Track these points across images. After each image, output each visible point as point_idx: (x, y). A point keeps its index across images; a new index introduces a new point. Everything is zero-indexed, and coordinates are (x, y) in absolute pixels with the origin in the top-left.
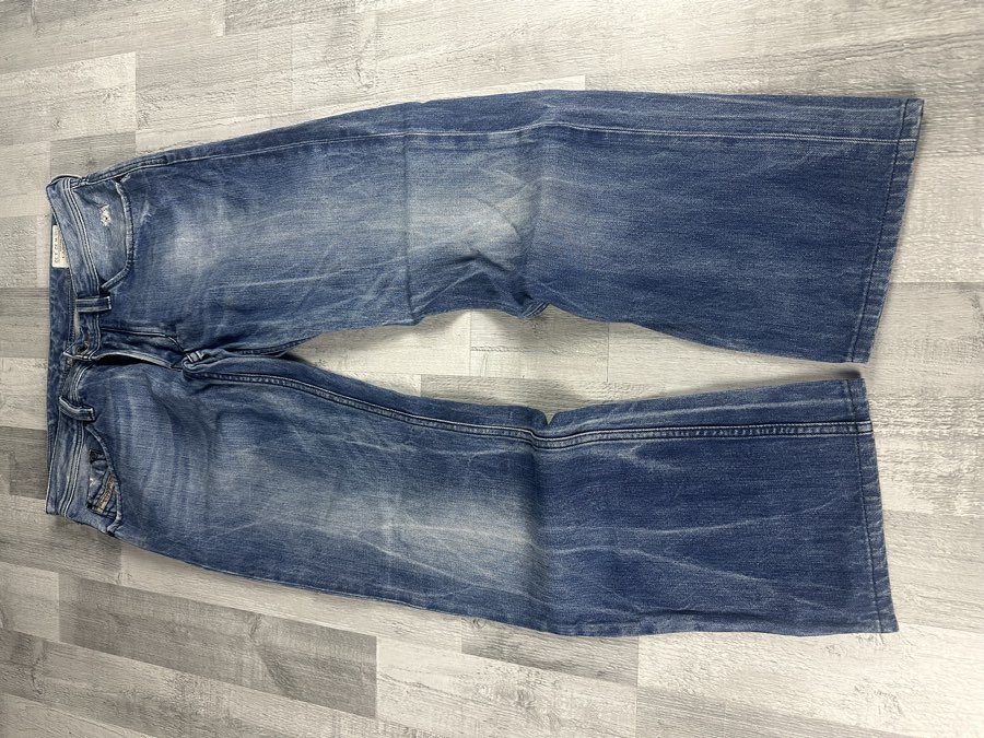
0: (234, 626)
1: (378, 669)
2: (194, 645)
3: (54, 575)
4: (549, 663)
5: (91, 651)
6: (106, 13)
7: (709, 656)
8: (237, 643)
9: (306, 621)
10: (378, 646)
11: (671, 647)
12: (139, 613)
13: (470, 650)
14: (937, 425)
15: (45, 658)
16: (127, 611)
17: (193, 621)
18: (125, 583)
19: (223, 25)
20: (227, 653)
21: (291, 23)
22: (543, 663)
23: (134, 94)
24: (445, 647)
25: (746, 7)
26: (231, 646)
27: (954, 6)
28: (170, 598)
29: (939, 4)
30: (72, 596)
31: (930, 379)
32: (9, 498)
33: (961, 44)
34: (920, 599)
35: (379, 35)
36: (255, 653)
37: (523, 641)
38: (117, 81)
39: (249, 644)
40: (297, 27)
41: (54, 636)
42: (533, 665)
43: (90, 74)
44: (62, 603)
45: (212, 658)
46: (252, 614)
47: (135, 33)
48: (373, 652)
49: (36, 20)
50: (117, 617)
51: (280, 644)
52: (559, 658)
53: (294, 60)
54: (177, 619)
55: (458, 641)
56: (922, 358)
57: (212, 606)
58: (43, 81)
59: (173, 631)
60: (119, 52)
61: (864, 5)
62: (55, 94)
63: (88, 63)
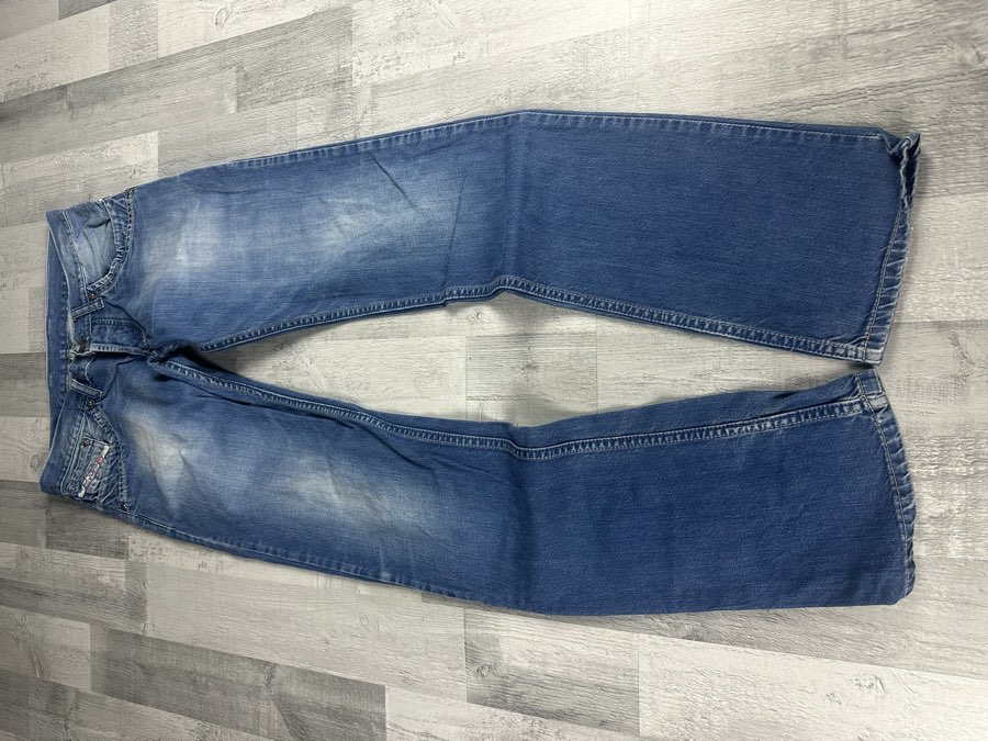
0: (251, 676)
1: (388, 718)
2: (214, 694)
3: (86, 626)
4: (551, 712)
5: (119, 701)
6: (134, 96)
7: (709, 704)
8: (253, 692)
9: (318, 670)
10: (387, 695)
11: (670, 695)
12: (162, 663)
13: (475, 699)
14: (924, 465)
15: (77, 708)
16: (153, 660)
17: (213, 671)
18: (150, 634)
19: (234, 103)
20: (244, 703)
21: (295, 98)
22: (546, 712)
23: (156, 169)
24: (451, 696)
25: (713, 64)
26: (249, 696)
27: (914, 53)
28: (192, 647)
29: (899, 53)
30: (102, 647)
31: (914, 418)
32: (46, 552)
33: (922, 89)
34: (919, 644)
35: (374, 106)
36: (271, 703)
37: (525, 690)
38: (142, 159)
39: (265, 693)
40: (301, 102)
41: (85, 686)
42: (536, 715)
43: (118, 152)
44: (93, 653)
45: (231, 708)
46: (267, 663)
47: (157, 114)
48: (382, 701)
49: (71, 106)
50: (143, 667)
51: (294, 694)
52: (561, 707)
53: (298, 132)
54: (198, 668)
55: (463, 690)
56: (905, 398)
57: (231, 655)
58: (76, 161)
59: (195, 681)
60: (143, 132)
61: (825, 56)
62: (87, 172)
63: (116, 143)
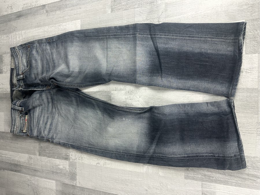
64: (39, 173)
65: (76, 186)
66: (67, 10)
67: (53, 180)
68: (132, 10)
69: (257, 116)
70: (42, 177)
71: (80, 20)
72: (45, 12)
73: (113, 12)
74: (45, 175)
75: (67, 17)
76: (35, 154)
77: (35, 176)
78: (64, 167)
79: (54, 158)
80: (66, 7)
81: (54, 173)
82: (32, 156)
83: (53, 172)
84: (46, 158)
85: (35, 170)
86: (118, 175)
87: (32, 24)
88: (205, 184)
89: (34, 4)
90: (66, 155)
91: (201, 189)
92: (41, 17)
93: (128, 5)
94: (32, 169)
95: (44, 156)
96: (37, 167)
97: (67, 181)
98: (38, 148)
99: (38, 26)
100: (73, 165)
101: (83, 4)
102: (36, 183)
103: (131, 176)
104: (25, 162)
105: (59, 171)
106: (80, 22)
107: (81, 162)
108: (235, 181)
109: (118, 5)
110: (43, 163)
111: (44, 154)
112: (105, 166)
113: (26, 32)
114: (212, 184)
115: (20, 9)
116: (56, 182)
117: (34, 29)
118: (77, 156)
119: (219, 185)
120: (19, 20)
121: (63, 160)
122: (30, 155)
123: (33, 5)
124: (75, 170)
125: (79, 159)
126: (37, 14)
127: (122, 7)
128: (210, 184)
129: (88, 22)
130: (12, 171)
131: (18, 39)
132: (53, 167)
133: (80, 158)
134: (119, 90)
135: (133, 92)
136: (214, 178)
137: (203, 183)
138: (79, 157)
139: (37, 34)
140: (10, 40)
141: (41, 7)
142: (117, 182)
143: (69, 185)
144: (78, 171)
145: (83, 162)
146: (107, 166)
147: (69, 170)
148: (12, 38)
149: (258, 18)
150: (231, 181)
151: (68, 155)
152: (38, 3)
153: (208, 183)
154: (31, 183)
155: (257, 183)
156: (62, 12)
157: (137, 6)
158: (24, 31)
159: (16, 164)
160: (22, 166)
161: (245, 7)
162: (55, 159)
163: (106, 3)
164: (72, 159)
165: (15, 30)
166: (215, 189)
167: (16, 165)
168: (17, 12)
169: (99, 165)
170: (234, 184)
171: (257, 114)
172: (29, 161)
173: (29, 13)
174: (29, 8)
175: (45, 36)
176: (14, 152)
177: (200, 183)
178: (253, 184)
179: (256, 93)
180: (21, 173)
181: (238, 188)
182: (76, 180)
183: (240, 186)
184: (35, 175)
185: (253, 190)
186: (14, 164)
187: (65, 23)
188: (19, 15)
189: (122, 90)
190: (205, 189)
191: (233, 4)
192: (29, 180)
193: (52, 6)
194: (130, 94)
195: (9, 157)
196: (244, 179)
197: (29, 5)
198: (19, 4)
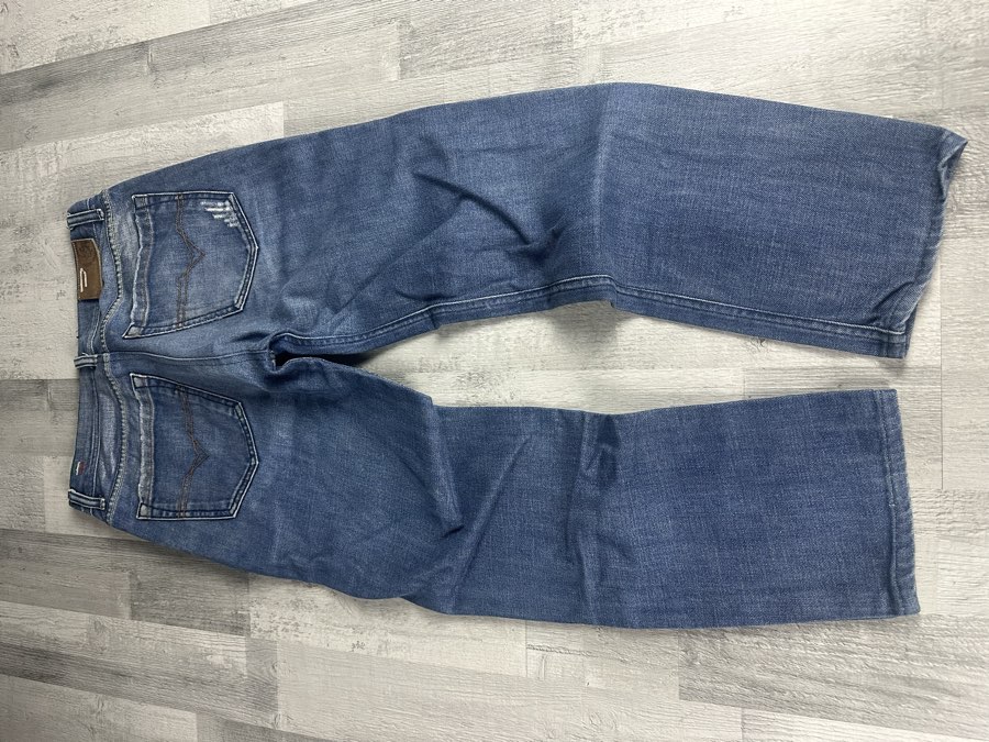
64: (132, 683)
65: (274, 731)
66: (230, 63)
67: (188, 708)
68: (477, 68)
69: (937, 467)
70: (143, 700)
71: (281, 104)
72: (146, 69)
73: (408, 74)
74: (155, 690)
75: (231, 91)
76: (114, 613)
77: (118, 696)
78: (227, 661)
79: (191, 627)
80: (229, 54)
81: (191, 682)
82: (106, 620)
83: (185, 678)
84: (161, 626)
85: (118, 674)
86: (433, 687)
87: (95, 117)
88: (755, 718)
89: (103, 40)
90: (236, 615)
91: (740, 734)
92: (132, 90)
93: (462, 48)
94: (105, 671)
95: (152, 618)
96: (126, 663)
97: (241, 714)
98: (127, 587)
99: (121, 123)
100: (261, 652)
101: (294, 44)
102: (122, 723)
103: (481, 691)
104: (77, 643)
105: (210, 677)
106: (281, 112)
107: (292, 639)
108: (863, 705)
109: (427, 52)
110: (148, 645)
111: (152, 611)
112: (384, 655)
113: (74, 146)
114: (779, 716)
115: (48, 58)
116: (198, 719)
117: (106, 136)
118: (277, 618)
119: (805, 719)
120: (44, 100)
121: (224, 635)
122: (98, 618)
123: (99, 44)
124: (271, 671)
125: (287, 631)
126: (116, 79)
127: (440, 57)
128: (771, 715)
129: (314, 110)
130: (26, 677)
131: (43, 173)
132: (186, 661)
133: (289, 627)
134: (434, 371)
135: (486, 376)
136: (788, 693)
137: (747, 711)
138: (285, 623)
139: (115, 154)
140: (13, 174)
141: (130, 52)
142: (430, 716)
143: (248, 728)
144: (282, 675)
145: (299, 639)
146: (392, 655)
147: (249, 672)
148: (21, 169)
149: (941, 110)
150: (848, 703)
151: (242, 616)
152: (120, 35)
153: (766, 714)
154: (101, 721)
155: (940, 710)
156: (214, 70)
157: (496, 56)
158: (65, 143)
159: (42, 651)
160: (68, 657)
161: (894, 68)
162: (193, 631)
163: (380, 40)
164: (260, 630)
165: (29, 135)
166: (791, 736)
167: (42, 655)
168: (36, 69)
169: (364, 652)
170: (859, 714)
171: (937, 460)
172: (94, 639)
173: (84, 75)
174: (85, 53)
175: (147, 163)
176: (33, 604)
177: (736, 712)
178: (927, 712)
179: (935, 384)
180: (63, 685)
181: (872, 728)
182: (274, 708)
183: (879, 723)
184: (116, 694)
185: (927, 735)
186: (34, 650)
187: (224, 113)
188: (46, 81)
189: (446, 369)
190: (752, 736)
191: (852, 57)
192: (93, 712)
193: (173, 50)
194: (477, 385)
195: (16, 626)
196: (893, 695)
197: (85, 41)
198: (45, 37)
